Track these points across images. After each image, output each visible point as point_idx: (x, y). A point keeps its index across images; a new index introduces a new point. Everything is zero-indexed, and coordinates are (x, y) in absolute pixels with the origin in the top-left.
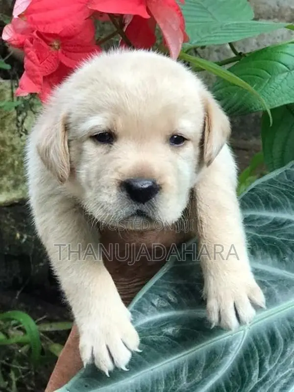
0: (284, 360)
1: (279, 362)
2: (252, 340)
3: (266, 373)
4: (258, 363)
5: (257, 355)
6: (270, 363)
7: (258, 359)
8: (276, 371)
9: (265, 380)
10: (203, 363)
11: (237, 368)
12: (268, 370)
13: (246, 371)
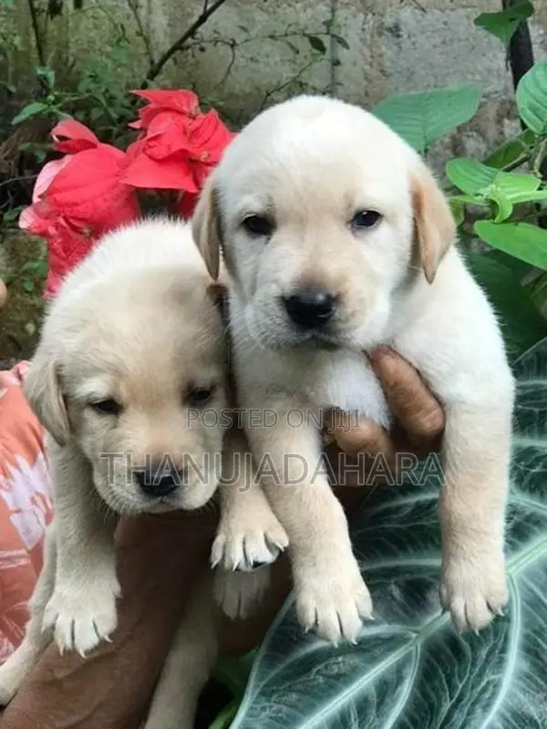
0: (477, 670)
1: (471, 673)
2: (428, 654)
3: (459, 691)
4: (444, 681)
5: (441, 672)
6: (461, 678)
7: (443, 676)
8: (470, 685)
9: (459, 700)
10: (374, 699)
11: (419, 695)
12: (460, 686)
13: (432, 694)
